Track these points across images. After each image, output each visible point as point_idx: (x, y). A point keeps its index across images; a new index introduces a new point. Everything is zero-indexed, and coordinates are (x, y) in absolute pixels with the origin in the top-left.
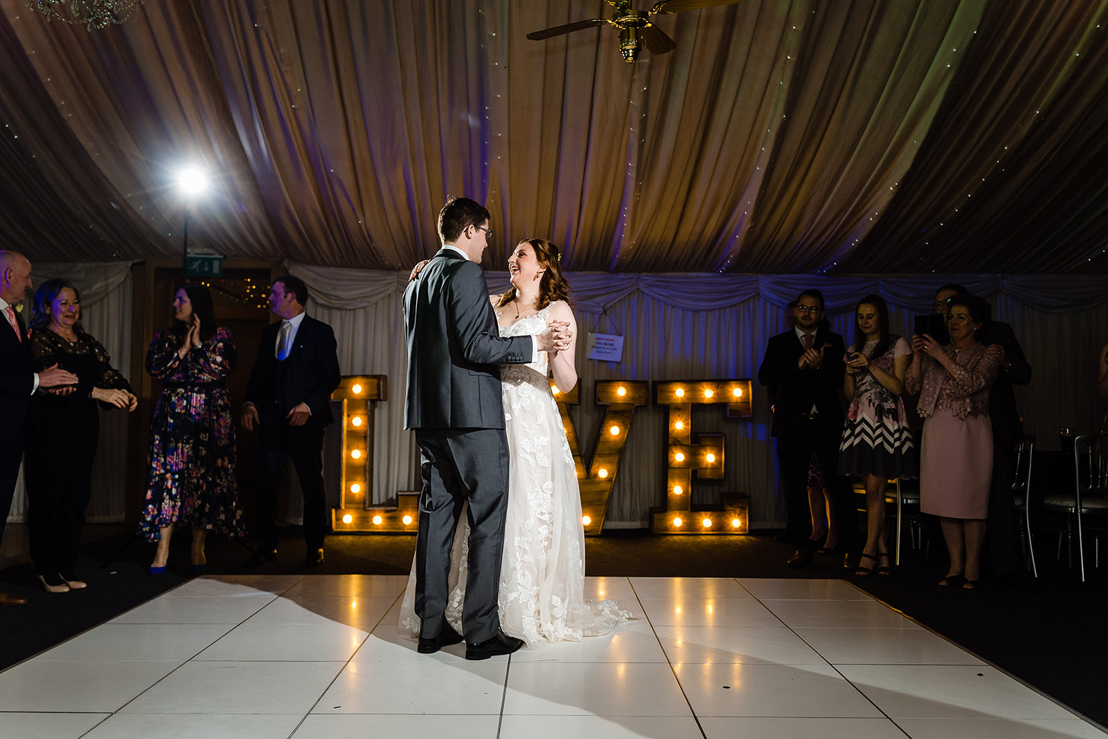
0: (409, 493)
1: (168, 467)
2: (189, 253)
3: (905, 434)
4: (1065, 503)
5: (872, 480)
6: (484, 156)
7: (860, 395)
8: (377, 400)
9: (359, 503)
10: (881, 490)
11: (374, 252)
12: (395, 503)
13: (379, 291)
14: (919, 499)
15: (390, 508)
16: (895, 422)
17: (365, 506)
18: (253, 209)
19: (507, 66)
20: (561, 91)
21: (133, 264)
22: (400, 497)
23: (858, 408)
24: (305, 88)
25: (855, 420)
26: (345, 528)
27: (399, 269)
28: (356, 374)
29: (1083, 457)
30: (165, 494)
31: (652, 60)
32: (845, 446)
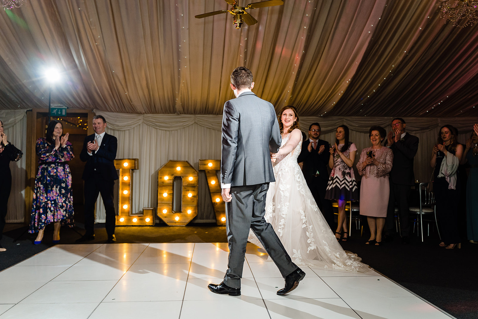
0: (148, 209)
1: (49, 198)
2: (52, 106)
3: (354, 183)
4: (416, 210)
5: (340, 202)
6: (179, 67)
7: (336, 167)
8: (134, 169)
9: (127, 213)
10: (344, 206)
11: (133, 106)
12: (142, 213)
13: (135, 123)
14: (359, 209)
15: (140, 215)
16: (350, 178)
17: (130, 214)
18: (80, 88)
19: (188, 28)
20: (211, 39)
21: (27, 111)
22: (144, 211)
23: (335, 172)
24: (102, 36)
25: (334, 177)
26: (121, 224)
27: (144, 114)
28: (126, 158)
29: (423, 191)
30: (48, 210)
31: (249, 27)
32: (329, 188)
